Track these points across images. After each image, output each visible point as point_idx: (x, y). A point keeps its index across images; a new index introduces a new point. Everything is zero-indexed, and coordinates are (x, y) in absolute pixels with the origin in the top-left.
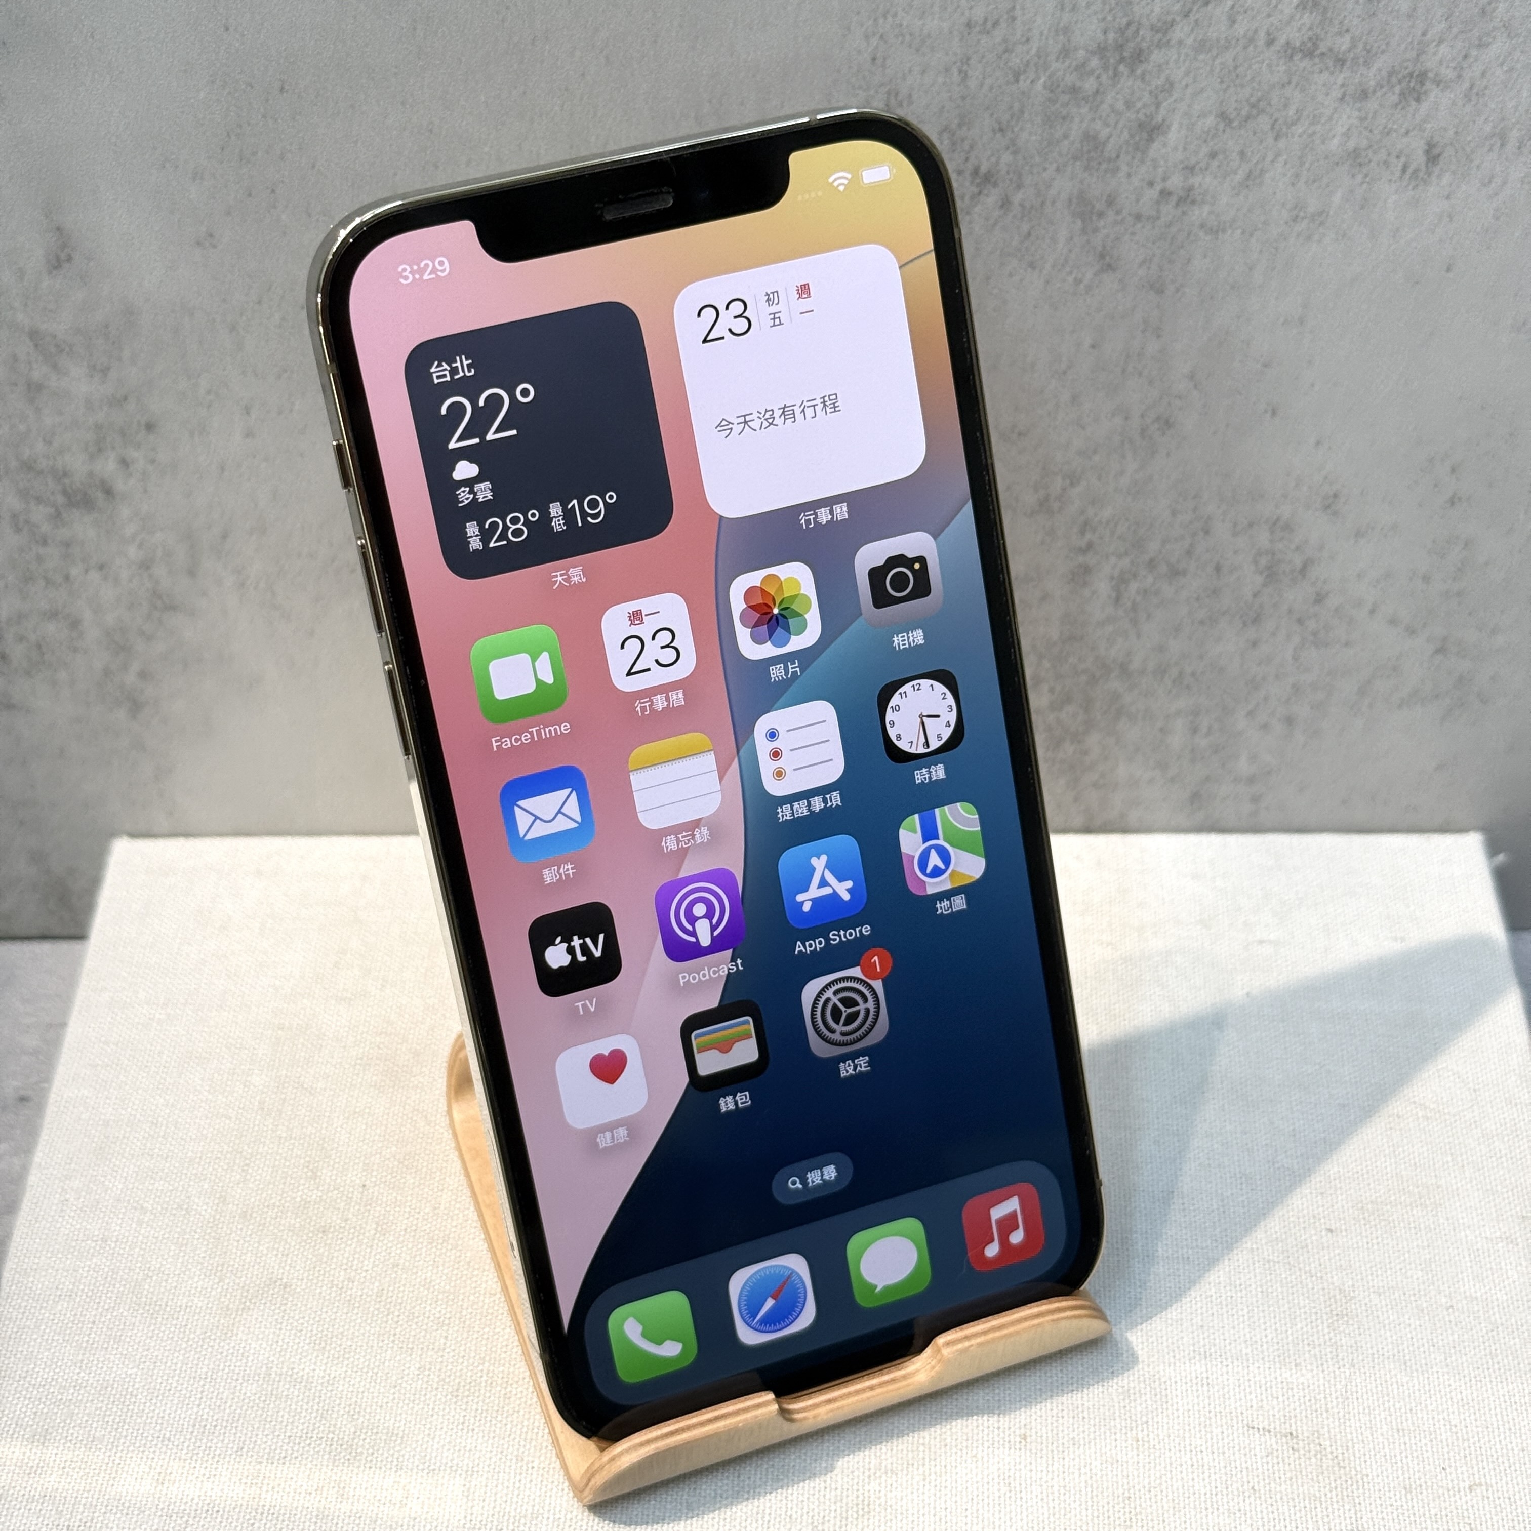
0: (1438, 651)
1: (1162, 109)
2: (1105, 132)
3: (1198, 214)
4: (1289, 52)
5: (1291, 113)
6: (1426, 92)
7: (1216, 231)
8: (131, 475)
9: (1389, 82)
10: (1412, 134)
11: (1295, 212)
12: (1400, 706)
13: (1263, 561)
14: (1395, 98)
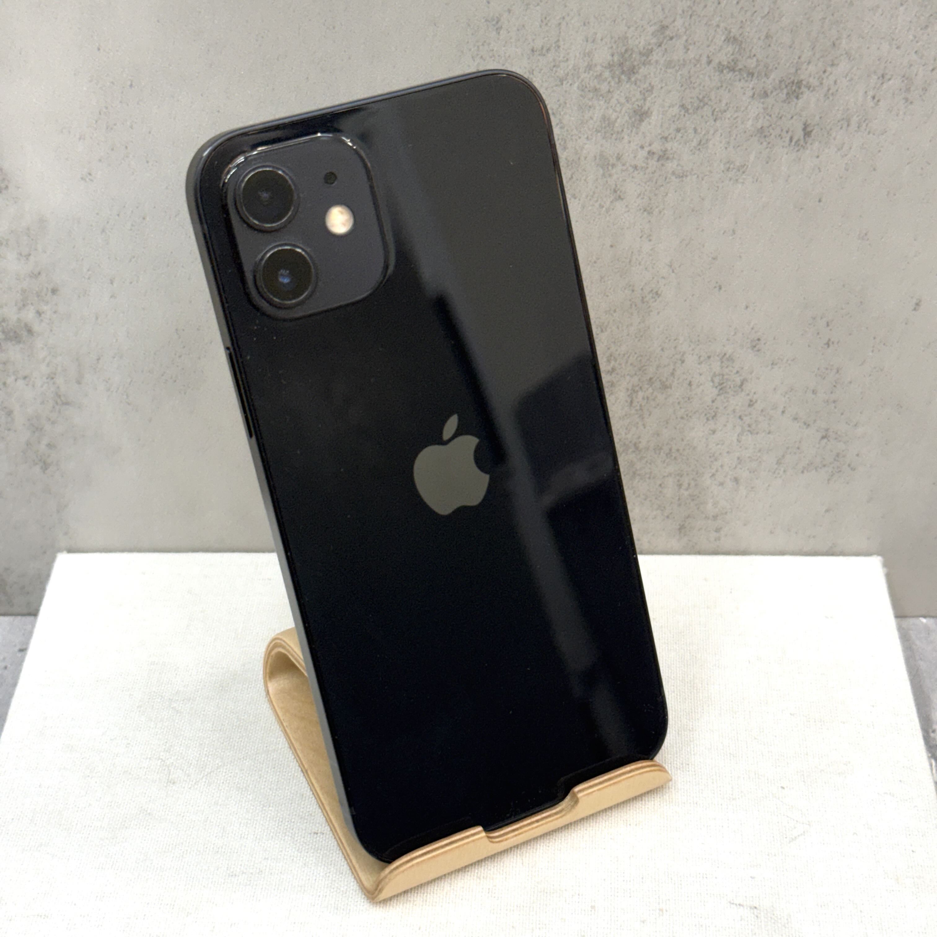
0: (823, 437)
1: (648, 101)
2: (613, 117)
3: (671, 166)
4: (721, 68)
5: (723, 105)
6: (802, 93)
7: (682, 176)
8: (42, 320)
9: (780, 87)
10: (795, 117)
11: (728, 165)
12: (803, 472)
13: (717, 380)
14: (784, 96)
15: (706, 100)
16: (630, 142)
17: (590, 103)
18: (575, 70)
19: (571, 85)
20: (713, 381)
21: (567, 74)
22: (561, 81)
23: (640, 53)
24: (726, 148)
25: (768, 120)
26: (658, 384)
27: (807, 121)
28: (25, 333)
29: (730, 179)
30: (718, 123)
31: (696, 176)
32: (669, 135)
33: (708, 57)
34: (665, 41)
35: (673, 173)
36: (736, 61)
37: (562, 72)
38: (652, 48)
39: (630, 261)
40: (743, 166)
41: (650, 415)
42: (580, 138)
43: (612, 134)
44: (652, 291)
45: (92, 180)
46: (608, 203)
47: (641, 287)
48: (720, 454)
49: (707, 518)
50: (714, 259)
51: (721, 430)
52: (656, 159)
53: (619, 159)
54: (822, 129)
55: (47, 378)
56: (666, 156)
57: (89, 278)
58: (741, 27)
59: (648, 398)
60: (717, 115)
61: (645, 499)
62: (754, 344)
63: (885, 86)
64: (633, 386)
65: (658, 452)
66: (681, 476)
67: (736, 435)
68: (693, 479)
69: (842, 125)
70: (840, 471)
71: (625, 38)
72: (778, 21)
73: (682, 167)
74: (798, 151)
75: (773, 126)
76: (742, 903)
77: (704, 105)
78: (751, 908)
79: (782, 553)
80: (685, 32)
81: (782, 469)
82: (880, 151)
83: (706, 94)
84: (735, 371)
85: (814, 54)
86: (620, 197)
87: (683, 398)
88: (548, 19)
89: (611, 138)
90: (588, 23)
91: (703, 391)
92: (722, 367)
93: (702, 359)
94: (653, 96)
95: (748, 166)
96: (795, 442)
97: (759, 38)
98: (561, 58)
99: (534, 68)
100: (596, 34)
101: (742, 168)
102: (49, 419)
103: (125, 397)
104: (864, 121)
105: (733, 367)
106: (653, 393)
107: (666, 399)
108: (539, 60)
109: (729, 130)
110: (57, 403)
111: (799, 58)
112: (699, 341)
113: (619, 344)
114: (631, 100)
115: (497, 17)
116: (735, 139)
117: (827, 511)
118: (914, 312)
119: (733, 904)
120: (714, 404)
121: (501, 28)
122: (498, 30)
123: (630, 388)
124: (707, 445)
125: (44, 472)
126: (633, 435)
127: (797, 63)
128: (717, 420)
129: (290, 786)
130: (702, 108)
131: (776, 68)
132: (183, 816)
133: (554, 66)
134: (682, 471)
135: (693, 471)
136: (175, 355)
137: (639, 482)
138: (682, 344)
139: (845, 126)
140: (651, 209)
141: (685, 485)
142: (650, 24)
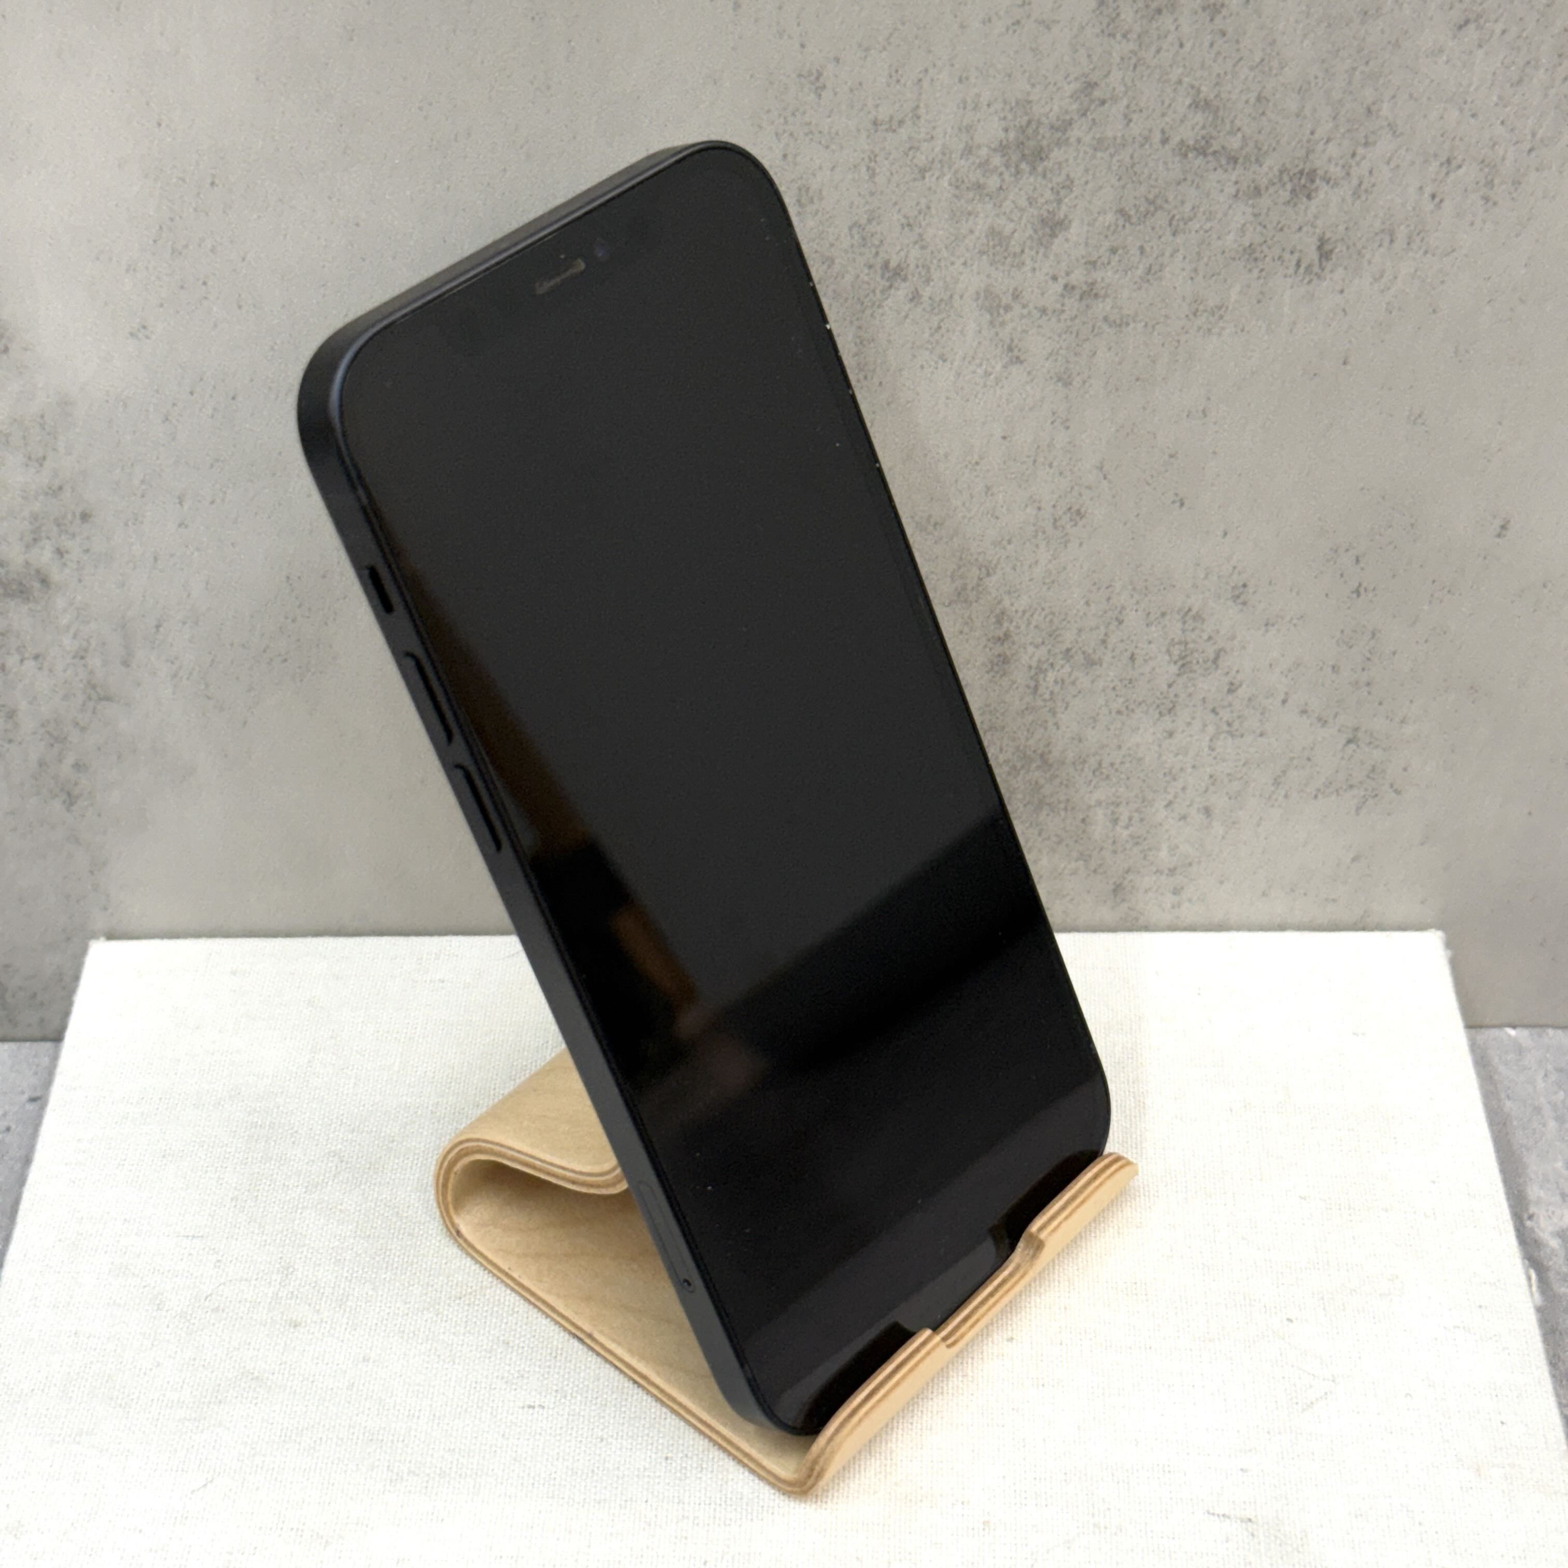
15: (1159, 202)
16: (1034, 269)
17: (970, 208)
18: (944, 154)
19: (938, 178)
20: (1168, 652)
21: (933, 161)
22: (923, 171)
23: (1052, 127)
24: (1192, 279)
25: (1262, 234)
26: (1079, 658)
27: (1324, 233)
28: (37, 585)
29: (1200, 328)
30: (1179, 240)
31: (1143, 324)
32: (1099, 257)
33: (1163, 132)
34: (1092, 107)
35: (1106, 319)
36: (1208, 140)
37: (924, 158)
38: (1072, 119)
39: (1035, 461)
40: (1220, 308)
41: (1066, 708)
42: (953, 264)
43: (1005, 258)
44: (1070, 509)
45: (147, 337)
46: (998, 368)
47: (1052, 503)
48: (1182, 769)
49: (1159, 872)
50: (1171, 456)
51: (1183, 731)
52: (1078, 297)
53: (1017, 297)
54: (1348, 248)
55: (74, 657)
56: (1094, 291)
57: (143, 496)
58: (1217, 84)
59: (1063, 681)
60: (1178, 225)
61: (1059, 843)
62: (1237, 593)
63: (1452, 176)
64: (1039, 661)
65: (1079, 767)
66: (1118, 805)
67: (1208, 738)
68: (1137, 810)
69: (1382, 240)
70: (1376, 795)
71: (1025, 103)
72: (1276, 75)
73: (1121, 308)
74: (1310, 282)
75: (1270, 242)
76: (1227, 1514)
77: (1156, 209)
78: (1242, 1521)
79: (1282, 928)
80: (1126, 93)
81: (1283, 793)
82: (1443, 282)
83: (1160, 193)
84: (1205, 636)
85: (1337, 127)
86: (1018, 358)
87: (1121, 681)
88: (900, 72)
89: (1004, 264)
90: (967, 78)
91: (1154, 669)
92: (1184, 631)
93: (1152, 617)
94: (1073, 196)
95: (1227, 308)
96: (1304, 749)
97: (1247, 102)
98: (922, 136)
99: (877, 150)
100: (978, 95)
101: (1219, 311)
102: (77, 724)
103: (203, 687)
104: (1418, 234)
105: (1203, 631)
106: (1070, 674)
107: (1093, 682)
108: (885, 138)
109: (1197, 250)
110: (90, 699)
111: (1312, 133)
112: (1146, 588)
113: (1016, 595)
114: (1036, 202)
115: (817, 70)
116: (1207, 265)
117: (1355, 859)
118: (1497, 540)
119: (1213, 1514)
120: (1171, 690)
121: (824, 87)
122: (819, 90)
123: (1034, 664)
124: (1160, 756)
125: (68, 810)
126: (1040, 740)
127: (1309, 141)
128: (1175, 715)
129: (487, 1329)
130: (1153, 215)
131: (1274, 149)
132: (313, 1382)
133: (910, 149)
134: (1118, 797)
135: (1136, 796)
136: (286, 618)
137: (1048, 815)
138: (1119, 594)
139: (1386, 243)
140: (1069, 377)
141: (1124, 819)
142: (1069, 79)
